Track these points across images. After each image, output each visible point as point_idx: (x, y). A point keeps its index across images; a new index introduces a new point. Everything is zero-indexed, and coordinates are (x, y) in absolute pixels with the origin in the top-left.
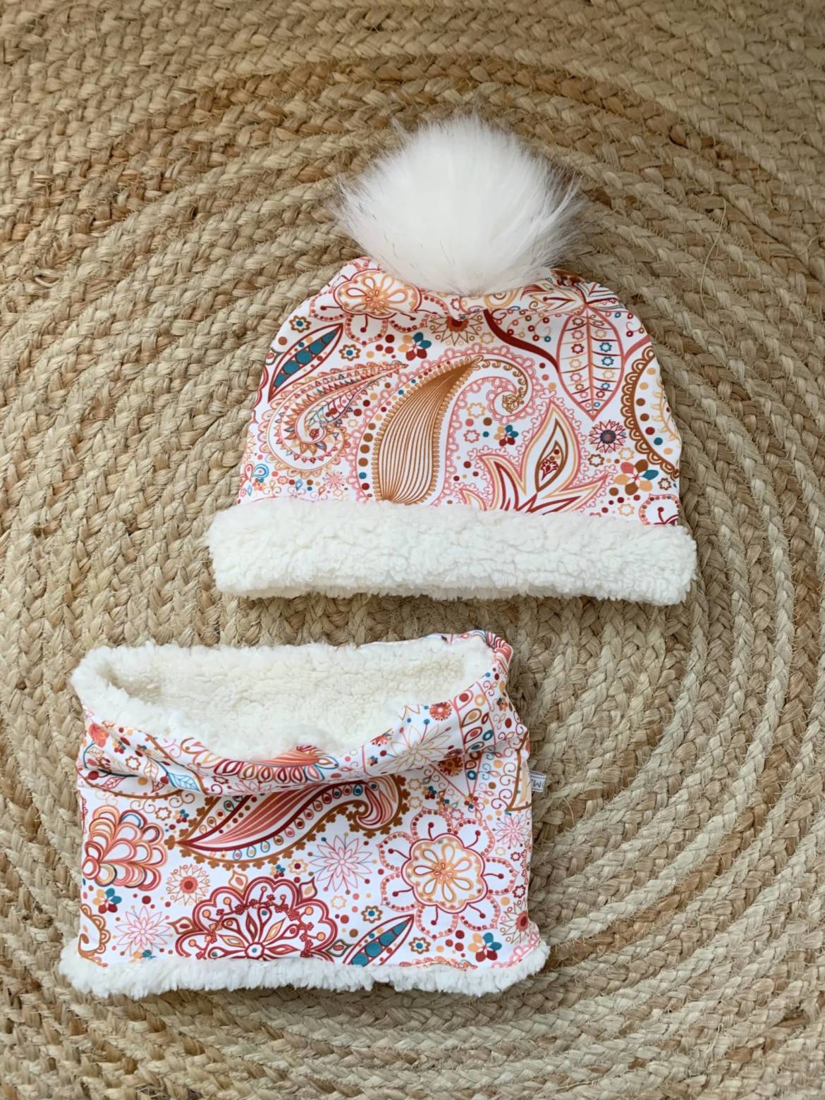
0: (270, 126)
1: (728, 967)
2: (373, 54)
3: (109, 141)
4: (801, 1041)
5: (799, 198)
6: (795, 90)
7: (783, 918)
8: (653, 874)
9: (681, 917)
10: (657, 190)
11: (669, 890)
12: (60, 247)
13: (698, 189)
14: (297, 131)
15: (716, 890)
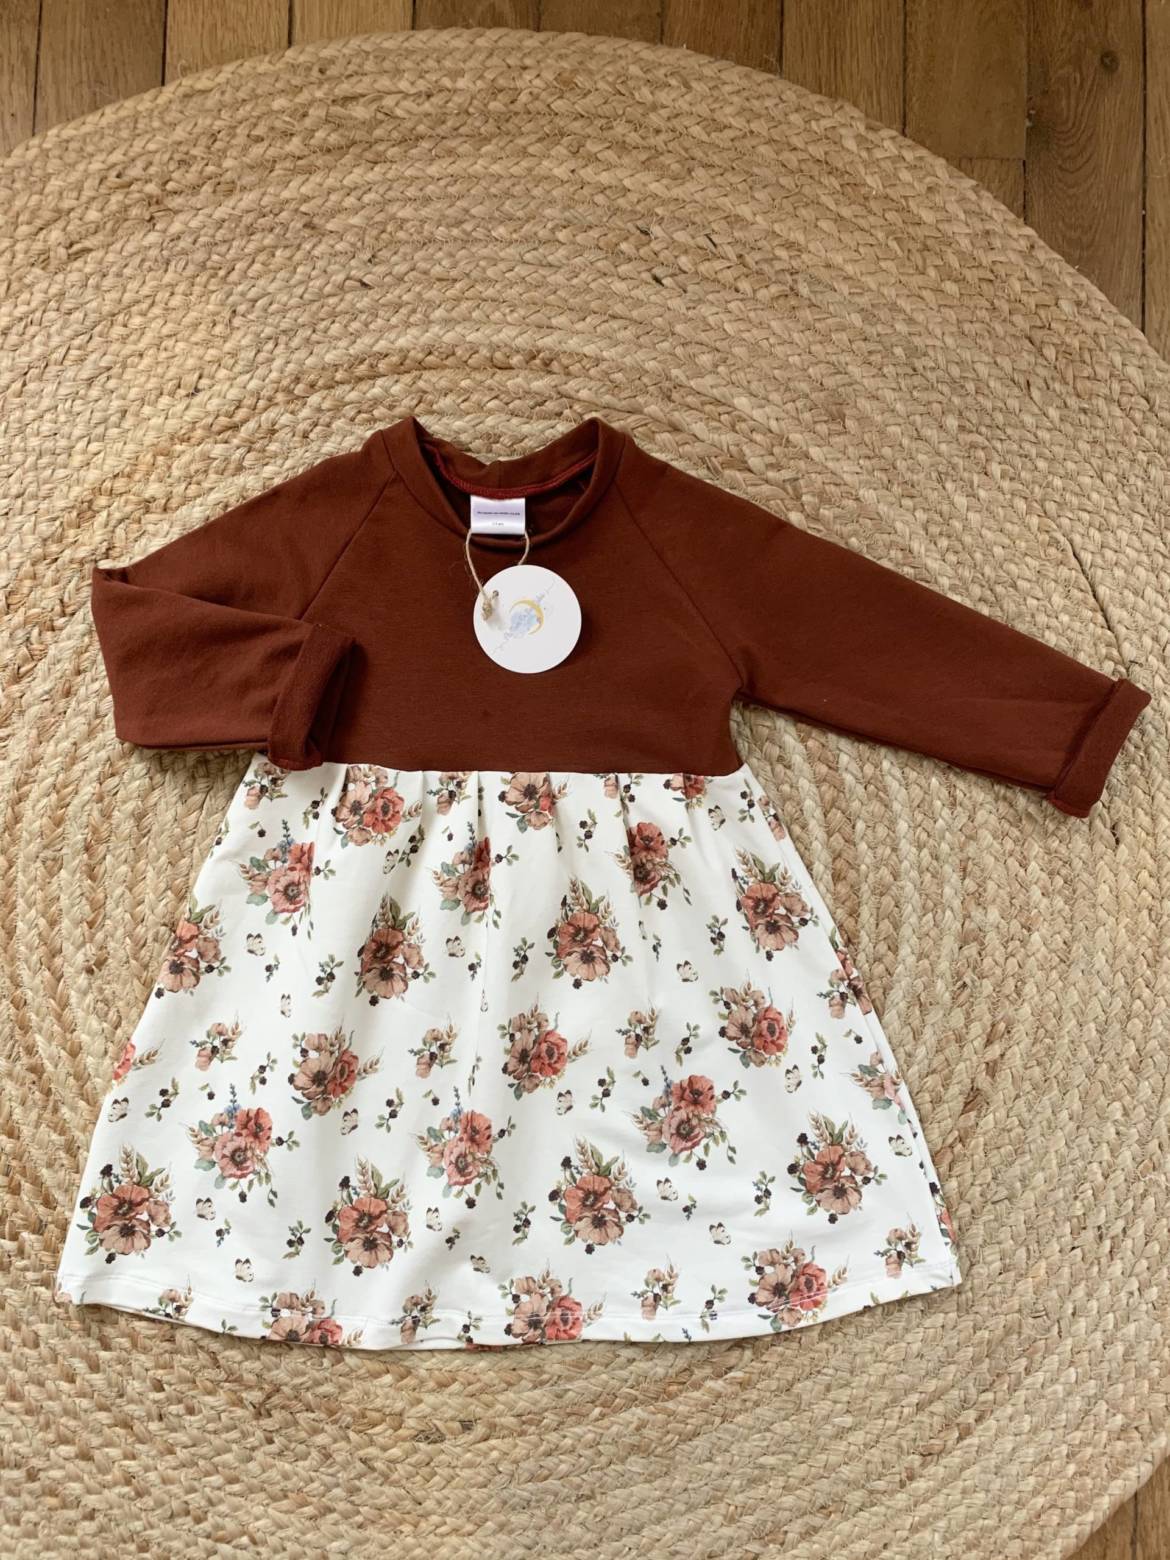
4: (991, 1116)
5: (632, 368)
6: (583, 276)
10: (504, 417)
13: (539, 399)
14: (165, 509)
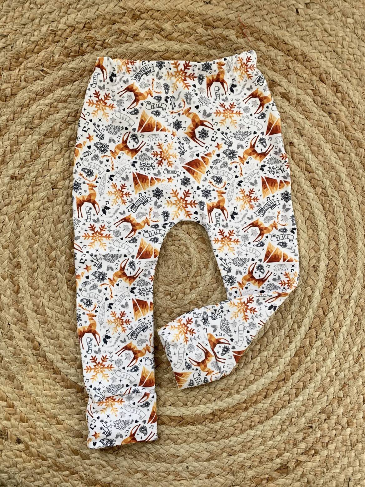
0: (155, 32)
1: (260, 440)
2: (204, 13)
3: (85, 20)
7: (287, 424)
8: (238, 392)
9: (245, 414)
11: (243, 401)
12: (53, 60)
15: (262, 405)
